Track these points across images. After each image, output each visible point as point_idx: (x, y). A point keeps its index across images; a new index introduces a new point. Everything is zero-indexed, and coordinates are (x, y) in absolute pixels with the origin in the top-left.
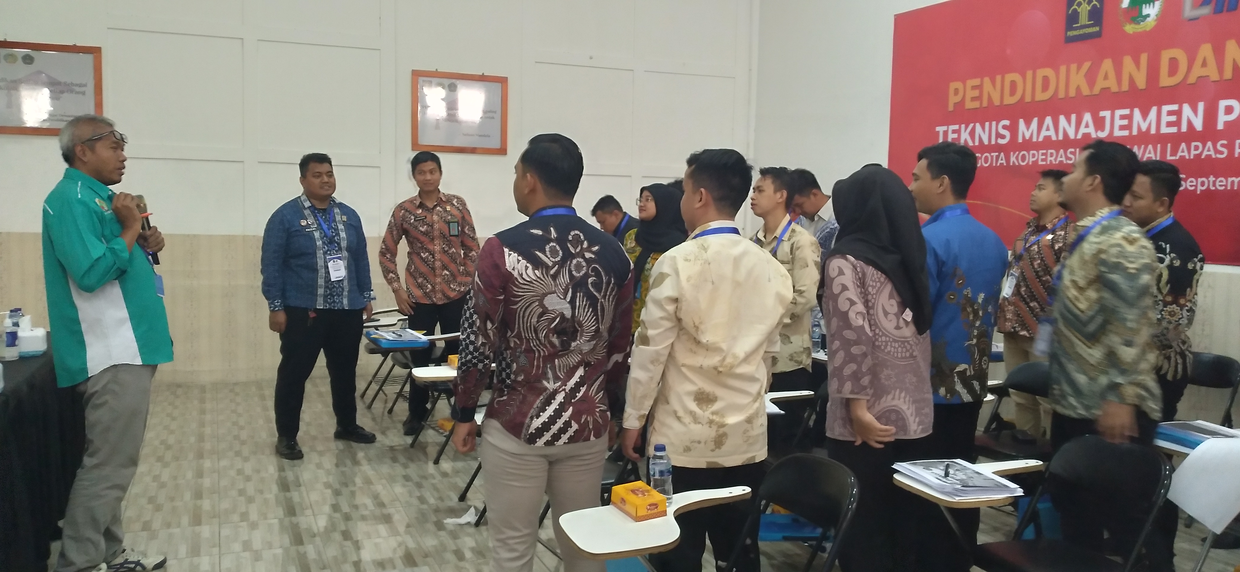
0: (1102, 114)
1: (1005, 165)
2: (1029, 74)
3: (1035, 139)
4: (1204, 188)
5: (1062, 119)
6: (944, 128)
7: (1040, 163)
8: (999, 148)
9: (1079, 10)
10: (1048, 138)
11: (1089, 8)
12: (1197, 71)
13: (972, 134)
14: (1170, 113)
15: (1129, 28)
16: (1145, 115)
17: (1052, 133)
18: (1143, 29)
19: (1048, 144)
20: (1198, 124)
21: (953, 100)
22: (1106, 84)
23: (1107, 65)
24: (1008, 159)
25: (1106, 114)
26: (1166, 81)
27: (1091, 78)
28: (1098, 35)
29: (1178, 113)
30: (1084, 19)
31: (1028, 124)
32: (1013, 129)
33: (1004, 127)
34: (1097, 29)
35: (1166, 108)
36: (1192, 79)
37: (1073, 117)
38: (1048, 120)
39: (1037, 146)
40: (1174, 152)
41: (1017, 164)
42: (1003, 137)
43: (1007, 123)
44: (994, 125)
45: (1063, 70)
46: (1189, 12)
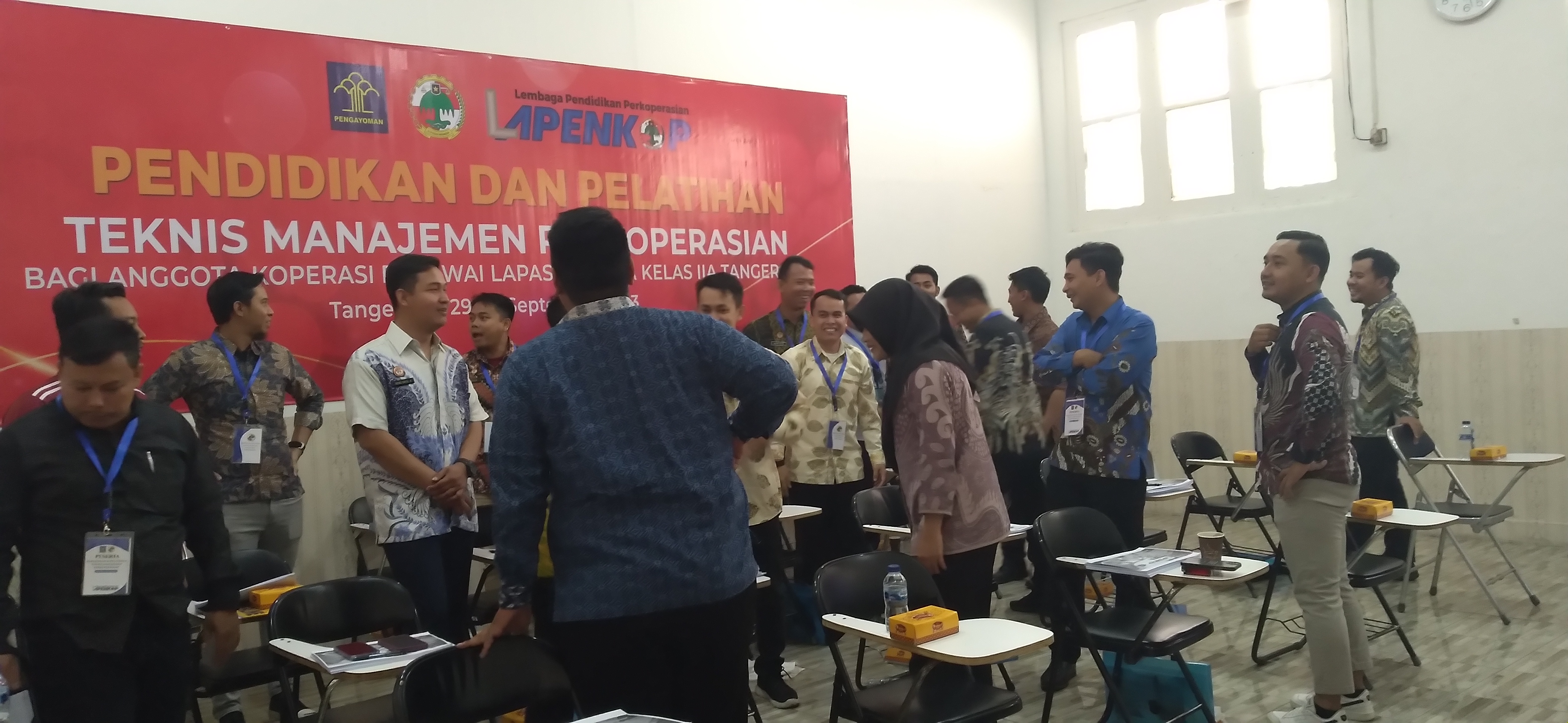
0: (401, 226)
2: (274, 161)
3: (296, 251)
5: (340, 226)
6: (89, 220)
7: (310, 282)
9: (349, 93)
10: (319, 250)
11: (363, 94)
12: (512, 194)
14: (488, 233)
15: (427, 132)
16: (459, 233)
17: (325, 243)
18: (445, 136)
19: (319, 256)
20: (521, 247)
21: (105, 175)
22: (401, 191)
23: (401, 168)
25: (409, 227)
26: (477, 198)
27: (379, 181)
28: (382, 130)
30: (356, 106)
31: (282, 229)
33: (233, 229)
34: (380, 122)
35: (483, 228)
36: (508, 201)
37: (359, 226)
39: (303, 260)
40: (500, 274)
42: (235, 244)
43: (240, 223)
44: (211, 224)
45: (334, 163)
46: (494, 130)
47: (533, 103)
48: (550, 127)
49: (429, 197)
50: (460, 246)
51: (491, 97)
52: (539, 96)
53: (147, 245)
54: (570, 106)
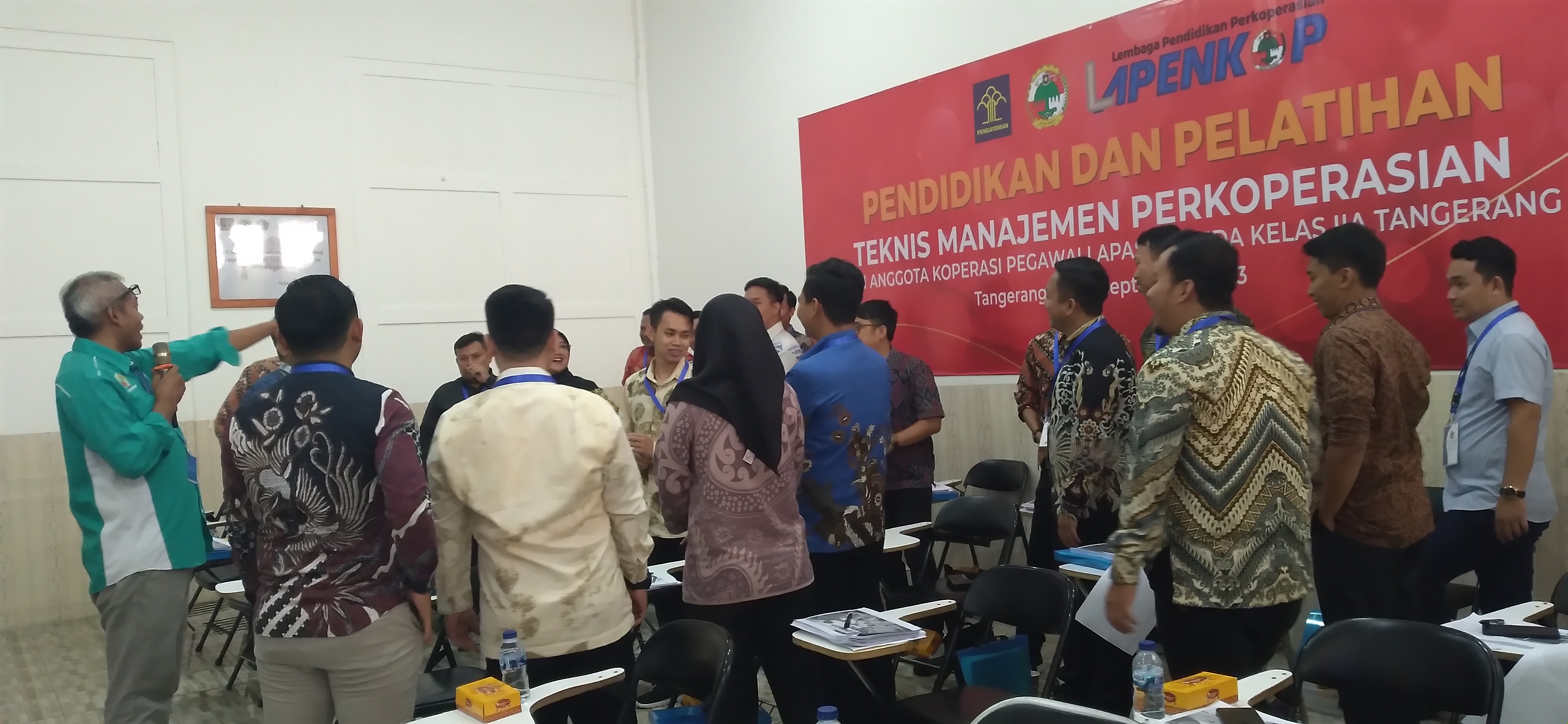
0: (1020, 218)
1: (928, 281)
2: (943, 178)
3: (955, 251)
4: (1127, 292)
5: (981, 226)
6: (862, 244)
8: (919, 263)
9: (987, 106)
10: (968, 248)
11: (996, 104)
12: (1108, 167)
13: (891, 248)
14: (1086, 213)
15: (1038, 124)
16: (1062, 218)
17: (972, 242)
18: (1051, 124)
19: (969, 254)
20: (1115, 224)
21: (868, 211)
22: (1020, 186)
23: (1020, 164)
24: (930, 275)
25: (1023, 218)
26: (1079, 179)
27: (1005, 179)
28: (1006, 133)
29: (1094, 213)
30: (992, 116)
31: (947, 234)
32: (933, 240)
33: (923, 239)
34: (1007, 126)
35: (1082, 208)
36: (1103, 176)
37: (992, 223)
38: (967, 229)
39: (959, 258)
41: (940, 279)
43: (926, 234)
45: (976, 172)
46: (1093, 104)
47: (1128, 61)
48: (1145, 83)
49: (1040, 187)
51: (1090, 69)
52: (1137, 51)
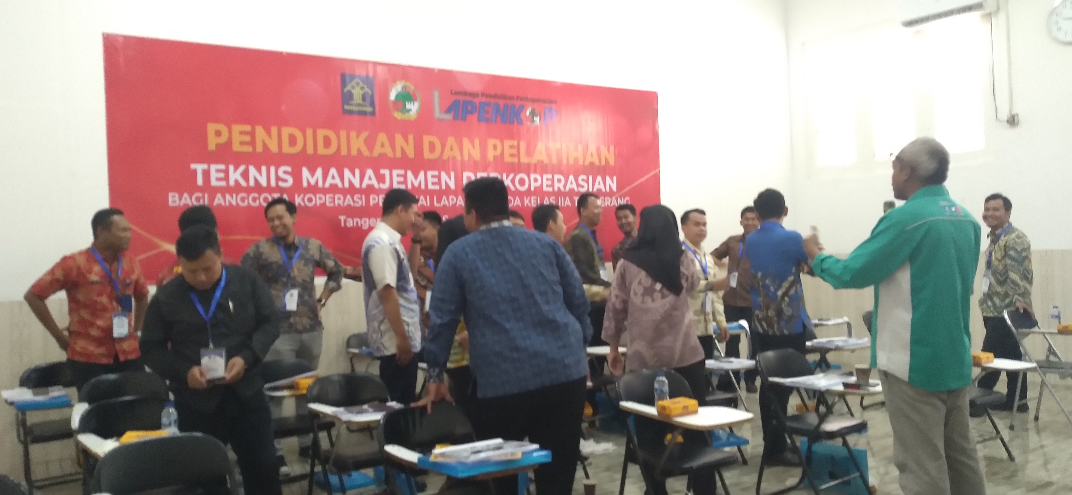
0: (382, 171)
3: (320, 185)
5: (346, 171)
6: (204, 166)
7: (328, 205)
9: (353, 92)
10: (334, 185)
11: (361, 92)
13: (245, 175)
14: (433, 176)
15: (398, 115)
17: (337, 181)
18: (409, 118)
20: (452, 185)
21: (214, 140)
23: (383, 137)
25: (385, 172)
28: (372, 114)
29: (439, 177)
30: (357, 99)
32: (297, 176)
33: (285, 172)
34: (370, 109)
35: (430, 173)
36: (445, 157)
38: (333, 171)
40: (439, 201)
41: (303, 205)
42: (285, 181)
43: (289, 169)
44: (273, 169)
45: (343, 134)
46: (438, 114)
47: (461, 98)
48: (471, 112)
49: (399, 154)
50: (416, 184)
51: (436, 95)
52: (465, 93)
53: (237, 182)
54: (484, 99)
